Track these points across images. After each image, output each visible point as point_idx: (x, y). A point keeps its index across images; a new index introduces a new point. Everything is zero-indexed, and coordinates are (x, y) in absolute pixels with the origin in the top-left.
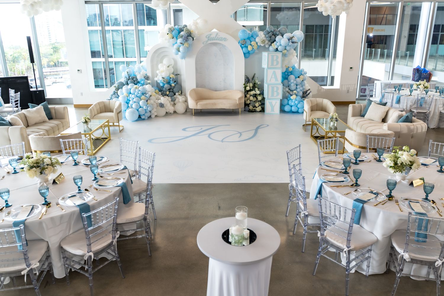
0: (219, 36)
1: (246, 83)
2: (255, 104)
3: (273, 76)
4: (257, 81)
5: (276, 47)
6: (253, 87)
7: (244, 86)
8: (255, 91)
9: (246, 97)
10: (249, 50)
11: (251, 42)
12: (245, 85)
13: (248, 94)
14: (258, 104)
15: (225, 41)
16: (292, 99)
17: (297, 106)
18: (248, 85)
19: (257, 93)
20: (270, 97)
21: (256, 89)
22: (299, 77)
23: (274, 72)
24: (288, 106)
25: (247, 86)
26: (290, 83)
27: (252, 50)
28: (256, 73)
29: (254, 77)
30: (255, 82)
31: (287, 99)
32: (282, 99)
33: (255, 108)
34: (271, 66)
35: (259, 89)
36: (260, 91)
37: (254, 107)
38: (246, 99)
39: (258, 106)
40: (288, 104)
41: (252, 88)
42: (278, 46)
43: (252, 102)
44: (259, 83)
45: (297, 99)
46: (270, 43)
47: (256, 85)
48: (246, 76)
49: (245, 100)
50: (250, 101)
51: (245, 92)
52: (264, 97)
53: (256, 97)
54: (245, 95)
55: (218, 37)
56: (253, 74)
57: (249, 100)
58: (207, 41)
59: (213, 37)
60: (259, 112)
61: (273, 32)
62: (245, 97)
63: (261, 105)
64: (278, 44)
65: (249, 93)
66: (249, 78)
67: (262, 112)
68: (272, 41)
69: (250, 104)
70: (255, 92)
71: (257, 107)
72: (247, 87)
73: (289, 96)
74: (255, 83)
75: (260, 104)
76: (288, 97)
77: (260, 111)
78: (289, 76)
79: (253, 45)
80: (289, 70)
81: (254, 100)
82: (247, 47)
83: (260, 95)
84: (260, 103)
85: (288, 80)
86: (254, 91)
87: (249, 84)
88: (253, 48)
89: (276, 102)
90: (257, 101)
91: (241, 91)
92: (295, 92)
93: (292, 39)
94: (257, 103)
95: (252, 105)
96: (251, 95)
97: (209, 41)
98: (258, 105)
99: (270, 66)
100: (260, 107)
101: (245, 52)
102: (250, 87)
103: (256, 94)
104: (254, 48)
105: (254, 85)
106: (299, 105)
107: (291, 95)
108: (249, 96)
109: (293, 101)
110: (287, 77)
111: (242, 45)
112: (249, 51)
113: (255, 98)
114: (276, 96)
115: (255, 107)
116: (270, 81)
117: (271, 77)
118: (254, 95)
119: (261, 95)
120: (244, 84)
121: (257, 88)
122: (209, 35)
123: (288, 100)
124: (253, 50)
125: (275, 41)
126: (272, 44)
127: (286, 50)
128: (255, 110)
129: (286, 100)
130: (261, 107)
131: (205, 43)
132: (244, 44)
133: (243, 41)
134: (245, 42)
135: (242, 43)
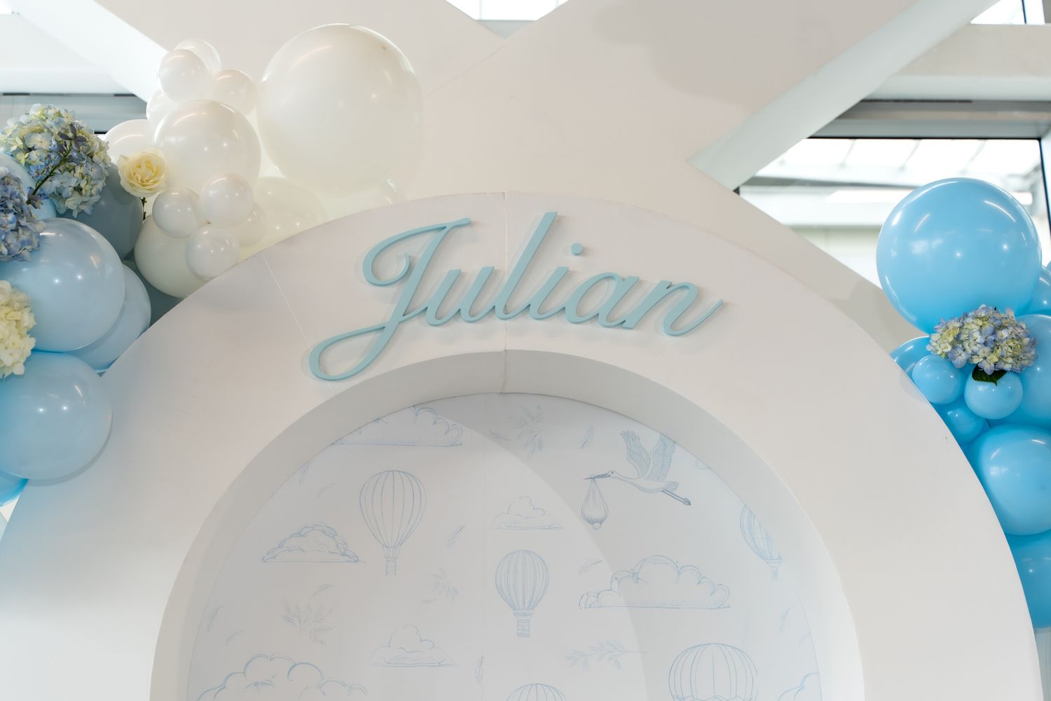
0: (581, 252)
15: (674, 329)
55: (565, 275)
58: (385, 334)
59: (490, 275)
97: (414, 325)
111: (977, 388)
122: (419, 248)
131: (341, 361)
132: (1006, 376)
133: (985, 322)
134: (1026, 340)
135: (975, 348)
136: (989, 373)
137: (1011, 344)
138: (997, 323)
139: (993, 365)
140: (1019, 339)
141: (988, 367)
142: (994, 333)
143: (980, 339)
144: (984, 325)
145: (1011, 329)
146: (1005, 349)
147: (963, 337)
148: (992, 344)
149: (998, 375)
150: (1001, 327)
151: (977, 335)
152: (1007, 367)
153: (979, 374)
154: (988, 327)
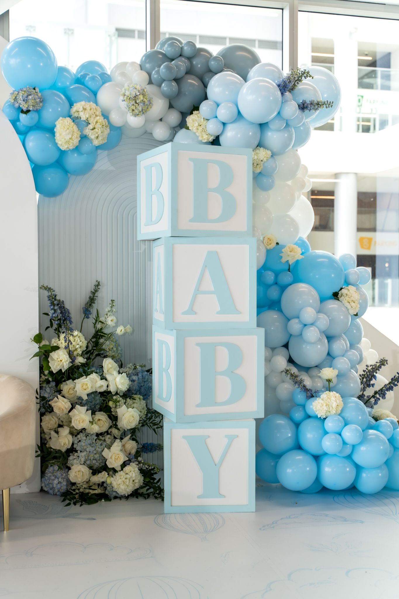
1: (51, 331)
2: (106, 453)
3: (208, 284)
4: (110, 321)
5: (213, 128)
6: (87, 353)
7: (35, 348)
8: (103, 378)
9: (50, 410)
10: (64, 148)
11: (71, 105)
12: (44, 342)
13: (60, 392)
14: (123, 449)
16: (321, 414)
17: (349, 457)
18: (62, 343)
19: (112, 389)
20: (191, 410)
21: (108, 364)
22: (336, 295)
23: (214, 257)
24: (298, 457)
25: (57, 348)
26: (295, 326)
27: (77, 149)
28: (103, 280)
29: (92, 300)
30: (99, 326)
31: (287, 415)
32: (262, 415)
33: (102, 477)
34: (191, 221)
35: (121, 366)
36: (128, 376)
37: (95, 472)
38: (50, 421)
39: (121, 462)
40: (299, 447)
41: (80, 360)
42: (224, 124)
43: (84, 443)
44: (120, 330)
45: (348, 415)
46: (174, 118)
47: (107, 345)
48: (49, 289)
49: (42, 432)
50: (75, 433)
51: (43, 383)
52: (155, 407)
53: (106, 409)
54: (43, 398)
56: (90, 287)
57: (65, 432)
60: (127, 497)
61: (189, 59)
62: (42, 415)
63: (138, 454)
64: (223, 113)
65: (67, 386)
66: (67, 306)
67: (146, 496)
68: (185, 103)
69: (72, 450)
70: (103, 383)
71: (115, 471)
72: (54, 355)
73: (300, 397)
74: (98, 335)
75: (133, 452)
76: (295, 405)
77: (135, 494)
78: (283, 288)
79: (83, 116)
80: (284, 260)
81: (96, 429)
82: (51, 131)
83: (127, 395)
84: (132, 446)
85: (280, 310)
86: (94, 376)
87: (62, 336)
88: (84, 138)
89: (231, 439)
90: (114, 431)
91: (22, 381)
92: (328, 373)
93: (296, 91)
94: (117, 446)
95: (83, 455)
96: (80, 398)
98: (123, 458)
99: (185, 224)
100: (133, 471)
101: (38, 157)
102: (70, 354)
103: (106, 394)
104: (92, 136)
105: (96, 344)
106: (363, 448)
107: (311, 394)
108: (68, 405)
109: (329, 425)
110: (274, 293)
111: (23, 116)
112: (63, 153)
113: (102, 416)
114: (230, 401)
115: (105, 468)
116: (191, 311)
117: (198, 291)
118: (98, 398)
119: (137, 397)
120: (38, 339)
121: (113, 358)
123: (297, 425)
124: (86, 147)
125: (206, 98)
126: (190, 120)
127: (265, 148)
128: (102, 485)
129: (281, 421)
130: (141, 471)
132: (30, 112)
133: (25, 93)
134: (38, 100)
135: (21, 102)
136: (25, 111)
137: (32, 101)
138: (29, 93)
139: (26, 108)
140: (35, 99)
141: (25, 109)
142: (27, 97)
143: (22, 99)
144: (24, 94)
145: (32, 96)
146: (31, 102)
147: (17, 97)
148: (25, 101)
149: (28, 111)
150: (30, 95)
151: (21, 97)
152: (31, 109)
153: (22, 111)
154: (26, 95)
